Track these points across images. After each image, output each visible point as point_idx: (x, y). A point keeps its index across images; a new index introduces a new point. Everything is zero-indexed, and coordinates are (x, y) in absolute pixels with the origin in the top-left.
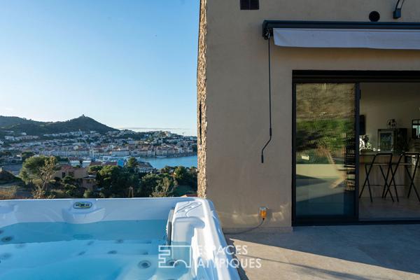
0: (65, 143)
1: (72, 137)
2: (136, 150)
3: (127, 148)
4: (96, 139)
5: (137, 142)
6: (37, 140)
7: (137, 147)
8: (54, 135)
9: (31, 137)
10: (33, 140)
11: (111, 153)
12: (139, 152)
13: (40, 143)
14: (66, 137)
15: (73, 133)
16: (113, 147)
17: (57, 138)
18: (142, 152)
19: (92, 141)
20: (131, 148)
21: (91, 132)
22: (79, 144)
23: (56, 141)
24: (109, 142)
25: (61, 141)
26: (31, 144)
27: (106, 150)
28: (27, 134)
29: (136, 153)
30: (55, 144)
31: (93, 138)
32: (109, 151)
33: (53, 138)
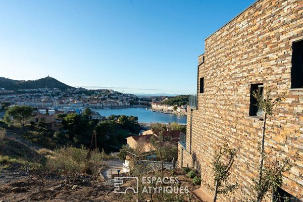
0: (34, 96)
1: (40, 92)
2: (88, 103)
3: (82, 101)
4: (58, 94)
5: (88, 97)
6: (13, 94)
7: (89, 101)
8: (26, 90)
9: (8, 91)
10: (10, 94)
11: (69, 104)
12: (90, 105)
13: (15, 96)
14: (35, 92)
15: (40, 90)
16: (71, 100)
17: (28, 92)
18: (92, 105)
19: (55, 96)
20: (85, 101)
21: (55, 89)
22: (45, 97)
23: (27, 95)
24: (68, 97)
25: (31, 94)
26: (9, 96)
27: (65, 102)
28: (6, 89)
29: (88, 105)
30: (27, 97)
31: (56, 93)
32: (68, 103)
33: (25, 93)
